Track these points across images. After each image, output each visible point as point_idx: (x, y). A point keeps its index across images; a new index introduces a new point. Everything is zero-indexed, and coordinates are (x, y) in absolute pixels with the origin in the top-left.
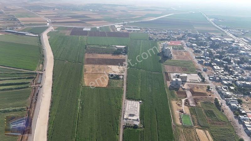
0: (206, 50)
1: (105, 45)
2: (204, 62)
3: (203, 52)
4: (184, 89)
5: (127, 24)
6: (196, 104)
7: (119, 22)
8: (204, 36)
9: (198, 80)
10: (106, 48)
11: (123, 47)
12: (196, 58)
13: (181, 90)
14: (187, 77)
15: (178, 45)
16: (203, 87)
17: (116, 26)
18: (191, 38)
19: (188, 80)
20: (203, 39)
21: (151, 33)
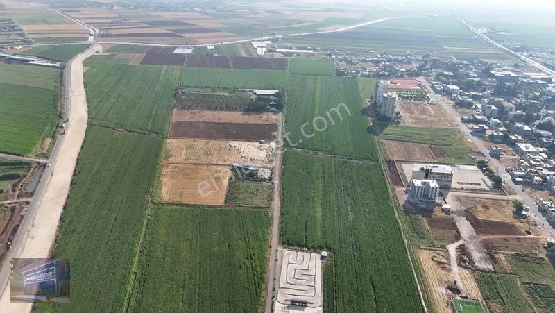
0: (486, 100)
1: (225, 89)
2: (488, 133)
3: (479, 106)
4: (447, 211)
5: (280, 40)
6: (494, 261)
7: (262, 36)
8: (471, 66)
9: (482, 183)
10: (227, 94)
11: (273, 92)
12: (463, 120)
13: (438, 213)
14: (452, 174)
15: (412, 88)
16: (502, 207)
17: (255, 44)
18: (439, 71)
19: (454, 184)
20: (472, 73)
21: (341, 61)
